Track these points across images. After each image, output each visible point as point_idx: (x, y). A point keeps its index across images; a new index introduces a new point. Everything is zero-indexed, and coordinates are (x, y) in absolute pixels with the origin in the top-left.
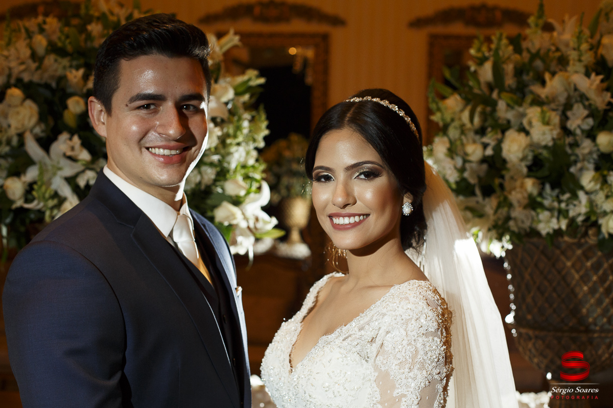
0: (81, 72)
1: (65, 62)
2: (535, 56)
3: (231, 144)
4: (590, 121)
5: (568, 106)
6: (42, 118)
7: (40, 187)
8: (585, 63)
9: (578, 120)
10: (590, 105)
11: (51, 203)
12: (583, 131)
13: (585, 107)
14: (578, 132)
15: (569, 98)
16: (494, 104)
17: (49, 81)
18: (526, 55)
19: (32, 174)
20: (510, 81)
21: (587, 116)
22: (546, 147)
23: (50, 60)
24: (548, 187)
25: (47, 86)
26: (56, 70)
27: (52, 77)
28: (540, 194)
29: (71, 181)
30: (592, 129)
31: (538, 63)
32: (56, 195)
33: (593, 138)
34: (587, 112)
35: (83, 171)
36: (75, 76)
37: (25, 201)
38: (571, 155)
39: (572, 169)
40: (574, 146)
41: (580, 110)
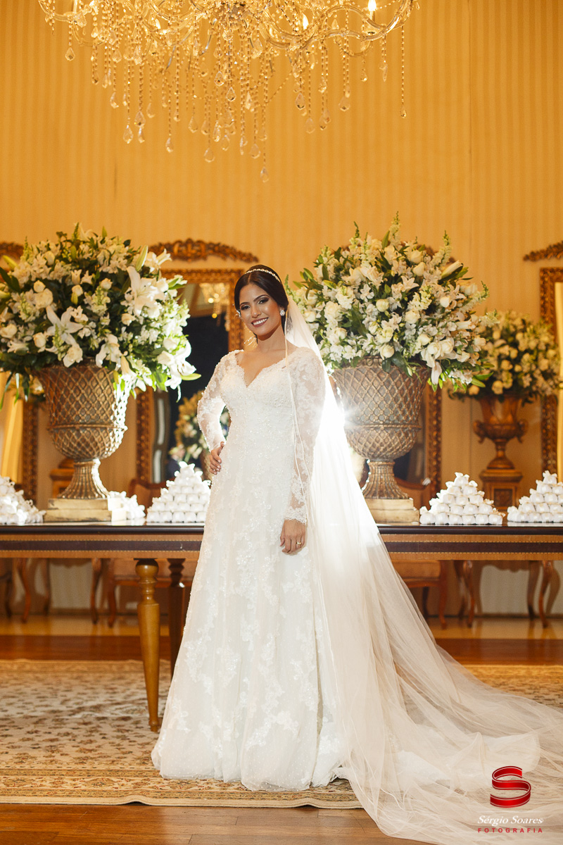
0: (80, 271)
1: (68, 267)
2: (346, 260)
3: (167, 317)
4: (372, 294)
5: (361, 287)
6: (55, 300)
7: (57, 338)
8: (369, 261)
9: (366, 294)
10: (371, 284)
11: (62, 348)
12: (369, 300)
13: (369, 286)
14: (366, 300)
15: (362, 282)
16: (320, 288)
17: (58, 279)
18: (342, 260)
19: (51, 331)
20: (331, 275)
21: (370, 291)
22: (349, 310)
23: (59, 266)
24: (352, 333)
25: (56, 282)
26: (62, 272)
27: (59, 277)
28: (347, 338)
29: (74, 335)
30: (374, 298)
31: (348, 264)
32: (65, 344)
33: (374, 303)
34: (370, 289)
35: (82, 329)
36: (76, 274)
37: (47, 347)
38: (363, 314)
39: (363, 322)
40: (364, 308)
41: (367, 288)
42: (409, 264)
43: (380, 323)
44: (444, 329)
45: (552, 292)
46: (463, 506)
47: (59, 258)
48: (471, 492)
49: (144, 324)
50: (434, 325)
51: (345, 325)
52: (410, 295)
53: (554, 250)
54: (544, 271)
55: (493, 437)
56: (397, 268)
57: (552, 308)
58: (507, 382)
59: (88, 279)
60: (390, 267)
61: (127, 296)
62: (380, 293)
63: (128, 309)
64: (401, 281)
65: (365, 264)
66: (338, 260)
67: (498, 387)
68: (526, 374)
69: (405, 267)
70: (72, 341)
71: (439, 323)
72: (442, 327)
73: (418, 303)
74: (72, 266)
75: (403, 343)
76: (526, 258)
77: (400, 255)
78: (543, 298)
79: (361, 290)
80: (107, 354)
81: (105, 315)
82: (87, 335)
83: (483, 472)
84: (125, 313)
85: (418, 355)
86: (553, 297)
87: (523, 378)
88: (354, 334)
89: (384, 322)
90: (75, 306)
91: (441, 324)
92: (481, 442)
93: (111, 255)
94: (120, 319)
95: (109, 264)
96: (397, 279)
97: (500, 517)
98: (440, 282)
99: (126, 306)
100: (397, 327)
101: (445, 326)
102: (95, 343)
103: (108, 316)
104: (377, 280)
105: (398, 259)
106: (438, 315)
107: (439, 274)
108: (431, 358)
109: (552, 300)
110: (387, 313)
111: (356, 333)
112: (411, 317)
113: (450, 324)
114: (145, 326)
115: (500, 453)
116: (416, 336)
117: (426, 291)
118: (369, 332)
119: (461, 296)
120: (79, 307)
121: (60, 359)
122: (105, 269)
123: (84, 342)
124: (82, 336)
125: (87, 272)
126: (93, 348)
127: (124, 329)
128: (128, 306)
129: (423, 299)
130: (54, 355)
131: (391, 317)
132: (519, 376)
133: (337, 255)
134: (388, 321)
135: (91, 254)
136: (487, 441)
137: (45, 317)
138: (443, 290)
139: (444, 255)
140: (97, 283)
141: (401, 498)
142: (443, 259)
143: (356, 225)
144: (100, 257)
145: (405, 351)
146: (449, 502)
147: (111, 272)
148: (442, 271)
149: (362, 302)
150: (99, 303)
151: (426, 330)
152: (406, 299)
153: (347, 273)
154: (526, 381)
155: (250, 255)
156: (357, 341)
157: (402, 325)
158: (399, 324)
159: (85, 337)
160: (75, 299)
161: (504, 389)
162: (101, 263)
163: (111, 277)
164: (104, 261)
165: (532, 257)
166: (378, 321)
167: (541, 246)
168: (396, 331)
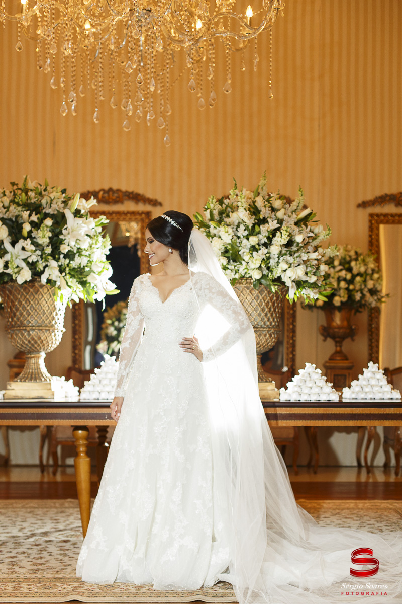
0: (28, 212)
1: (20, 209)
3: (94, 248)
4: (246, 232)
5: (238, 226)
6: (10, 234)
7: (11, 263)
8: (244, 207)
9: (242, 232)
10: (246, 225)
11: (16, 270)
12: (244, 236)
13: (244, 226)
14: (242, 236)
15: (239, 223)
16: (208, 227)
17: (12, 218)
18: (224, 206)
19: (7, 257)
20: (216, 217)
21: (245, 230)
22: (229, 244)
23: (12, 208)
24: (231, 261)
25: (10, 220)
26: (15, 213)
27: (13, 216)
28: (228, 264)
29: (25, 260)
30: (247, 235)
31: (229, 209)
32: (18, 267)
33: (248, 239)
34: (245, 228)
35: (31, 256)
36: (26, 214)
37: (4, 269)
38: (239, 247)
39: (240, 253)
40: (240, 243)
41: (242, 227)
42: (273, 210)
43: (252, 254)
44: (298, 258)
45: (377, 232)
46: (311, 388)
47: (12, 201)
48: (317, 377)
49: (77, 252)
50: (291, 255)
51: (226, 255)
52: (274, 233)
53: (379, 200)
54: (371, 215)
55: (333, 337)
56: (265, 212)
57: (377, 243)
58: (344, 297)
59: (34, 218)
60: (259, 212)
61: (64, 231)
62: (252, 232)
63: (65, 241)
64: (267, 222)
65: (241, 210)
66: (221, 206)
67: (337, 301)
68: (357, 292)
69: (271, 212)
70: (23, 265)
71: (295, 253)
72: (297, 257)
73: (280, 239)
74: (23, 208)
75: (268, 268)
76: (359, 206)
77: (266, 203)
78: (370, 236)
79: (238, 229)
80: (50, 275)
81: (48, 246)
82: (35, 260)
83: (326, 362)
84: (62, 244)
85: (280, 278)
86: (378, 235)
87: (356, 294)
88: (233, 261)
89: (255, 253)
90: (25, 239)
91: (296, 255)
92: (325, 340)
93: (52, 201)
94: (59, 249)
95: (51, 207)
96: (264, 221)
97: (338, 395)
98: (296, 224)
99: (64, 239)
100: (264, 257)
101: (300, 256)
102: (40, 266)
103: (50, 247)
104: (250, 222)
105: (265, 206)
106: (294, 248)
107: (295, 218)
108: (289, 279)
109: (377, 237)
110: (257, 246)
111: (234, 261)
112: (275, 249)
113: (303, 254)
114: (78, 254)
115: (338, 349)
116: (278, 263)
117: (286, 230)
118: (244, 260)
119: (311, 234)
120: (28, 239)
121: (14, 278)
122: (48, 211)
123: (32, 265)
124: (30, 261)
125: (34, 213)
126: (39, 271)
127: (62, 256)
128: (65, 239)
129: (284, 236)
130: (10, 275)
131: (260, 249)
132: (353, 293)
133: (221, 202)
134: (257, 252)
135: (37, 199)
136: (329, 340)
137: (2, 247)
138: (298, 230)
139: (299, 203)
140: (41, 221)
141: (266, 382)
142: (298, 206)
143: (235, 180)
144: (44, 202)
145: (270, 274)
146: (301, 384)
147: (52, 213)
148: (297, 216)
149: (239, 237)
150: (43, 236)
151: (285, 259)
152: (271, 236)
153: (228, 216)
154: (358, 296)
155: (156, 201)
156: (235, 266)
157: (268, 255)
158: (265, 254)
159: (32, 262)
160: (25, 233)
161: (342, 302)
162: (45, 206)
163: (52, 217)
164: (46, 204)
165: (364, 205)
166: (251, 252)
167: (370, 197)
168: (263, 259)
